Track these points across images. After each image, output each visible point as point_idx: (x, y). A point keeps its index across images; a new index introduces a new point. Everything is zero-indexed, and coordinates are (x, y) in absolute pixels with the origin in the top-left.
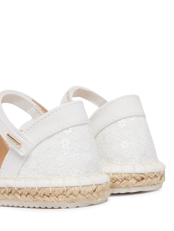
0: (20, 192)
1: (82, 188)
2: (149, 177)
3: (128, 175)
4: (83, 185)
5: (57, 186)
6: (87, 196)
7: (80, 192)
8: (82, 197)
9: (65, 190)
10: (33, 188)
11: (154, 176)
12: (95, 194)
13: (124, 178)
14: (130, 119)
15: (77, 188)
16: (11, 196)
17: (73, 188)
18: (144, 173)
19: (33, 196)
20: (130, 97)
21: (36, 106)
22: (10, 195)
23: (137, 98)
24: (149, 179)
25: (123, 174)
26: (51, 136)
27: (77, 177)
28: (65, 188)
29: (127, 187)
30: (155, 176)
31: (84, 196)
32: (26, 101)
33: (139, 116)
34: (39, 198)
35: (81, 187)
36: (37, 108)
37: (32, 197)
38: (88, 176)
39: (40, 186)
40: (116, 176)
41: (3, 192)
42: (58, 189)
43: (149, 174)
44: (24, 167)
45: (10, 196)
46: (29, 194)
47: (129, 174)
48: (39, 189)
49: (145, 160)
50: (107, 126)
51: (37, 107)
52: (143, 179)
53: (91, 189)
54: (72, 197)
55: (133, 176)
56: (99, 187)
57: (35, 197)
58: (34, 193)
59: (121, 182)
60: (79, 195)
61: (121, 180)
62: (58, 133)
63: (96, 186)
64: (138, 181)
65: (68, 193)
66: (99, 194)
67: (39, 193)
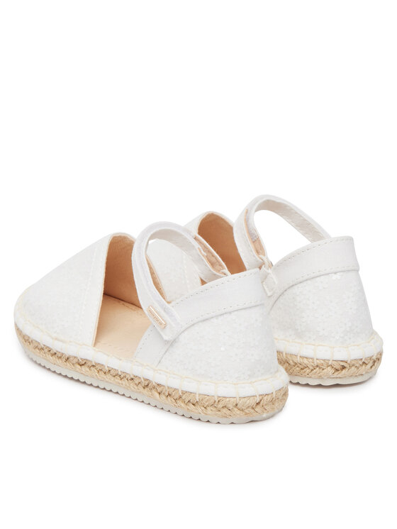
0: (159, 390)
1: (240, 400)
2: (353, 365)
3: (322, 362)
4: (242, 396)
5: (207, 393)
6: (247, 411)
7: (237, 405)
8: (239, 412)
9: (217, 401)
10: (175, 389)
11: (361, 363)
12: (258, 409)
13: (316, 364)
14: (334, 277)
15: (232, 400)
16: (148, 391)
17: (228, 399)
18: (346, 360)
19: (176, 400)
20: (337, 241)
21: (199, 248)
22: (146, 389)
23: (350, 240)
24: (353, 368)
25: (315, 359)
26: (207, 319)
27: (235, 384)
28: (216, 398)
29: (320, 377)
30: (364, 363)
31: (242, 410)
32: (186, 239)
33: (349, 271)
34: (183, 405)
35: (238, 399)
36: (199, 253)
37: (173, 400)
38: (250, 383)
39: (185, 389)
40: (306, 361)
41: (137, 383)
42: (208, 398)
43: (353, 362)
44: (167, 353)
45: (146, 391)
46: (169, 395)
47: (324, 360)
48: (184, 393)
49: (350, 338)
50: (300, 282)
51: (200, 251)
52: (344, 368)
53: (252, 402)
54: (225, 410)
55: (330, 363)
56: (265, 398)
57: (178, 401)
58: (177, 396)
59: (312, 370)
60: (236, 409)
61: (312, 368)
62: (217, 317)
63: (261, 397)
64: (337, 370)
65: (220, 406)
66: (265, 407)
67: (183, 397)
